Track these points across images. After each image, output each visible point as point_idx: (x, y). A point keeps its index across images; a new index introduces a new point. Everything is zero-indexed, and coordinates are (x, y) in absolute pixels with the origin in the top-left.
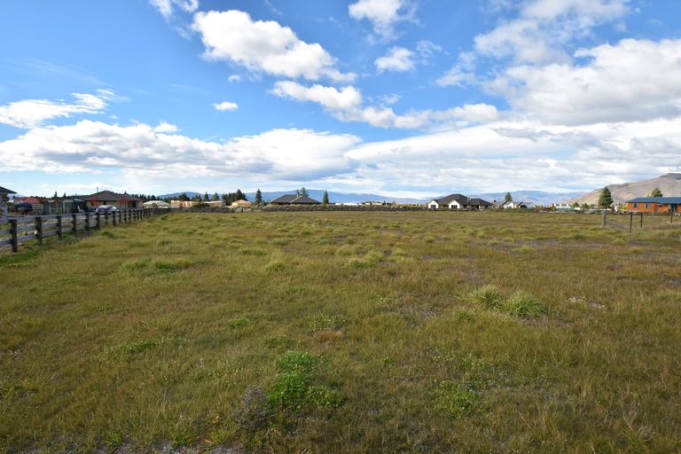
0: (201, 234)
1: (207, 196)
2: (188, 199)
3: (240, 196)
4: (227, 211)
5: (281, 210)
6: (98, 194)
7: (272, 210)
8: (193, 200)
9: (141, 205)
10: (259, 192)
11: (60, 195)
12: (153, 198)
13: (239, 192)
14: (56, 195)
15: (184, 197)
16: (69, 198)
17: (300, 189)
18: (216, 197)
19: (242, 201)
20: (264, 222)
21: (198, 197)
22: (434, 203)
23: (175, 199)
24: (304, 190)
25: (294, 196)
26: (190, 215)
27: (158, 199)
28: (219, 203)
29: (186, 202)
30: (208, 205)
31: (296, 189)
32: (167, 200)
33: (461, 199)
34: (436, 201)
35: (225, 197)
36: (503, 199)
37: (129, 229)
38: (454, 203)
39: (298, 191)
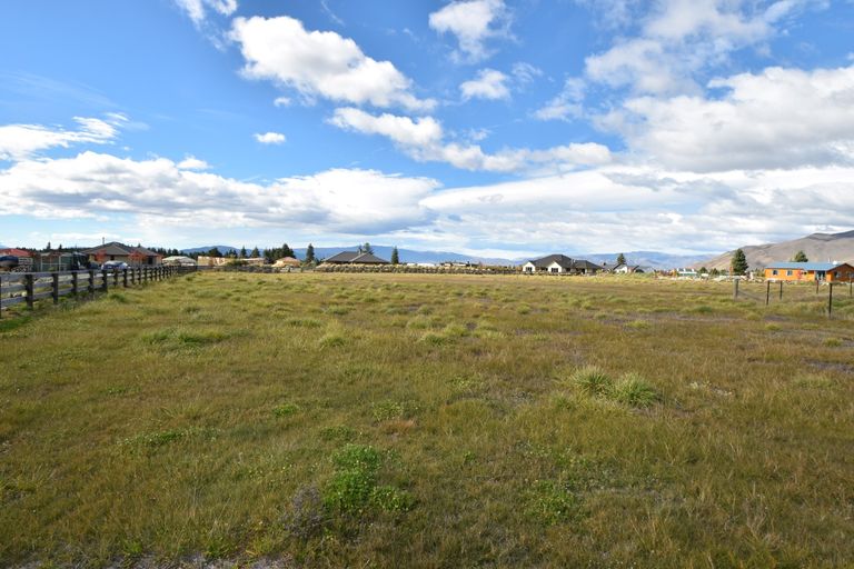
0: (238, 300)
1: (244, 251)
2: (220, 255)
3: (286, 252)
4: (269, 271)
5: (338, 270)
6: (105, 246)
7: (327, 270)
8: (227, 256)
9: (159, 260)
10: (311, 247)
11: (55, 247)
12: (175, 253)
13: (286, 246)
14: (49, 247)
15: (215, 253)
16: (66, 250)
17: (363, 244)
18: (256, 253)
19: (289, 259)
20: (318, 286)
21: (232, 253)
22: (529, 265)
23: (204, 254)
24: (367, 247)
25: (356, 254)
26: (222, 274)
27: (182, 254)
28: (259, 261)
29: (218, 259)
30: (245, 263)
31: (358, 244)
32: (194, 255)
33: (563, 260)
34: (533, 262)
35: (267, 253)
36: (615, 262)
37: (145, 291)
38: (555, 265)
39: (360, 248)
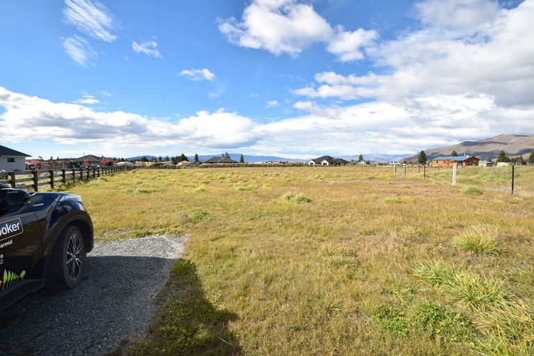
0: (160, 179)
1: (160, 158)
2: (148, 161)
3: (183, 158)
4: (175, 168)
5: (211, 166)
6: (85, 157)
7: (205, 167)
8: (151, 161)
9: (115, 164)
10: (197, 155)
11: (55, 158)
12: (123, 160)
13: (183, 155)
14: (52, 158)
15: (145, 159)
16: (61, 160)
17: (224, 153)
18: (167, 159)
19: (185, 162)
20: (198, 173)
21: (154, 159)
22: (312, 162)
23: (139, 161)
24: (227, 154)
25: (220, 158)
26: (150, 170)
27: (126, 160)
28: (170, 163)
29: (146, 163)
30: (162, 164)
31: (221, 153)
32: (133, 161)
33: (329, 159)
34: (313, 160)
35: (173, 159)
36: (358, 159)
38: (325, 161)
39: (223, 155)
